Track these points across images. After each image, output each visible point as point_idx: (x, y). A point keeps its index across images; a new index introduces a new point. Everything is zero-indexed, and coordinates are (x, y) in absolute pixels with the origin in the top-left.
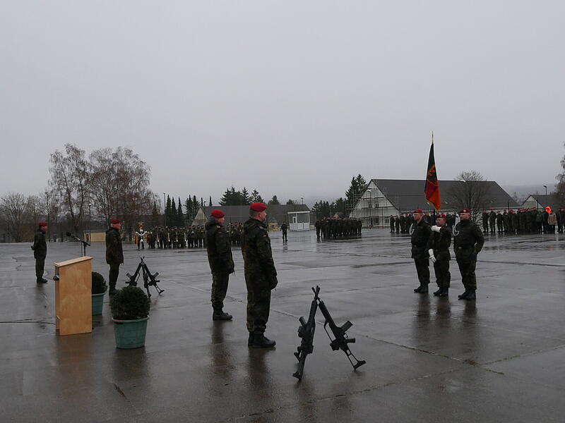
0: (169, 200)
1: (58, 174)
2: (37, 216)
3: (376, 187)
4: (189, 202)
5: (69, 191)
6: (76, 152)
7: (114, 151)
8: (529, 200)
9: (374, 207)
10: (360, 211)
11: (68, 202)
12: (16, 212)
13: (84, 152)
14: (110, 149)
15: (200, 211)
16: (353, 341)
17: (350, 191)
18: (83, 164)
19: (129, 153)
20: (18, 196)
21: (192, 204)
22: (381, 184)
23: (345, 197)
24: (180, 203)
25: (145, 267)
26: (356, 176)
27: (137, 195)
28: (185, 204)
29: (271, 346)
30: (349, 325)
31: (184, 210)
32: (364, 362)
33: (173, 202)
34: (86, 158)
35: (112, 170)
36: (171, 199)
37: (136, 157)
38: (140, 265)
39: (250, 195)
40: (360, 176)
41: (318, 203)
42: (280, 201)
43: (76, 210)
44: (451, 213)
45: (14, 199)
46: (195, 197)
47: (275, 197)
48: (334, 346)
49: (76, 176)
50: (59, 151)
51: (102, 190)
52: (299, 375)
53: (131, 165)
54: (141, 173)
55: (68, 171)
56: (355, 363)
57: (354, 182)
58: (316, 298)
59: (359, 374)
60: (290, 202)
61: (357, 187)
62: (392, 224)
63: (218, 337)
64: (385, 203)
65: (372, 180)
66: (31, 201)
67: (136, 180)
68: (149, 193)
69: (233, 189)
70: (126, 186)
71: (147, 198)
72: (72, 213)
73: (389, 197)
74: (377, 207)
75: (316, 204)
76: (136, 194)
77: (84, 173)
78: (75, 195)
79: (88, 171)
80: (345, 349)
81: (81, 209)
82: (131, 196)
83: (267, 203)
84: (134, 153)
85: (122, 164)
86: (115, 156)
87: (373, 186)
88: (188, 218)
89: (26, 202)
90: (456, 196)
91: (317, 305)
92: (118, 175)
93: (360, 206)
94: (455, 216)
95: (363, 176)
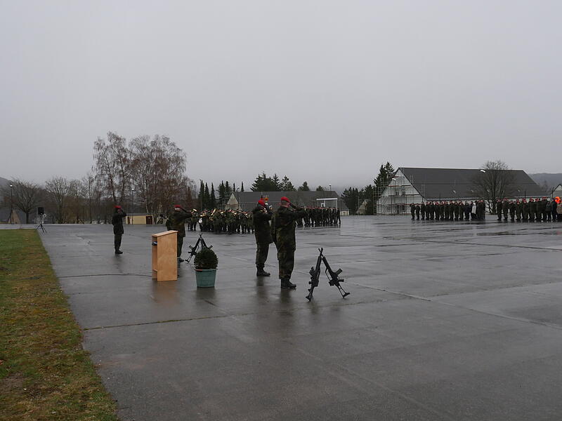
0: (202, 185)
1: (101, 160)
2: (79, 199)
3: (403, 175)
4: (222, 187)
5: (111, 177)
6: (117, 139)
7: (152, 139)
8: (558, 189)
9: (400, 194)
10: (387, 198)
11: (111, 187)
12: (59, 196)
13: (125, 139)
14: (148, 137)
15: (233, 197)
16: (343, 281)
17: (378, 178)
18: (124, 151)
19: (166, 141)
20: (61, 180)
21: (225, 189)
22: (407, 172)
23: (373, 185)
24: (213, 188)
25: (203, 242)
26: (385, 164)
27: (174, 181)
28: (217, 189)
29: (294, 287)
30: (340, 271)
31: (217, 196)
32: (349, 293)
33: (207, 188)
34: (126, 146)
35: (150, 156)
36: (205, 185)
37: (173, 145)
38: (199, 240)
39: (280, 181)
40: (388, 163)
41: (348, 190)
42: (310, 188)
43: (117, 195)
44: (469, 202)
45: (58, 183)
46: (227, 182)
47: (305, 184)
48: (331, 284)
49: (118, 163)
50: (101, 138)
51: (141, 175)
52: (310, 298)
53: (169, 152)
54: (178, 160)
55: (110, 157)
56: (344, 294)
57: (382, 170)
58: (321, 255)
59: (345, 299)
60: (320, 189)
61: (386, 175)
62: (412, 211)
63: (260, 284)
64: (411, 191)
65: (399, 168)
66: (73, 185)
67: (173, 167)
68: (186, 179)
69: (265, 176)
70: (164, 172)
71: (183, 183)
72: (115, 197)
73: (416, 185)
74: (404, 194)
75: (346, 191)
76: (173, 179)
77: (125, 160)
78: (116, 181)
79: (128, 157)
80: (338, 285)
81: (122, 193)
82: (169, 182)
83: (297, 189)
84: (171, 141)
85: (159, 151)
86: (154, 144)
87: (400, 174)
88: (221, 203)
89: (68, 185)
90: (481, 185)
91: (322, 259)
92: (156, 161)
93: (387, 194)
94: (472, 204)
95: (391, 164)
